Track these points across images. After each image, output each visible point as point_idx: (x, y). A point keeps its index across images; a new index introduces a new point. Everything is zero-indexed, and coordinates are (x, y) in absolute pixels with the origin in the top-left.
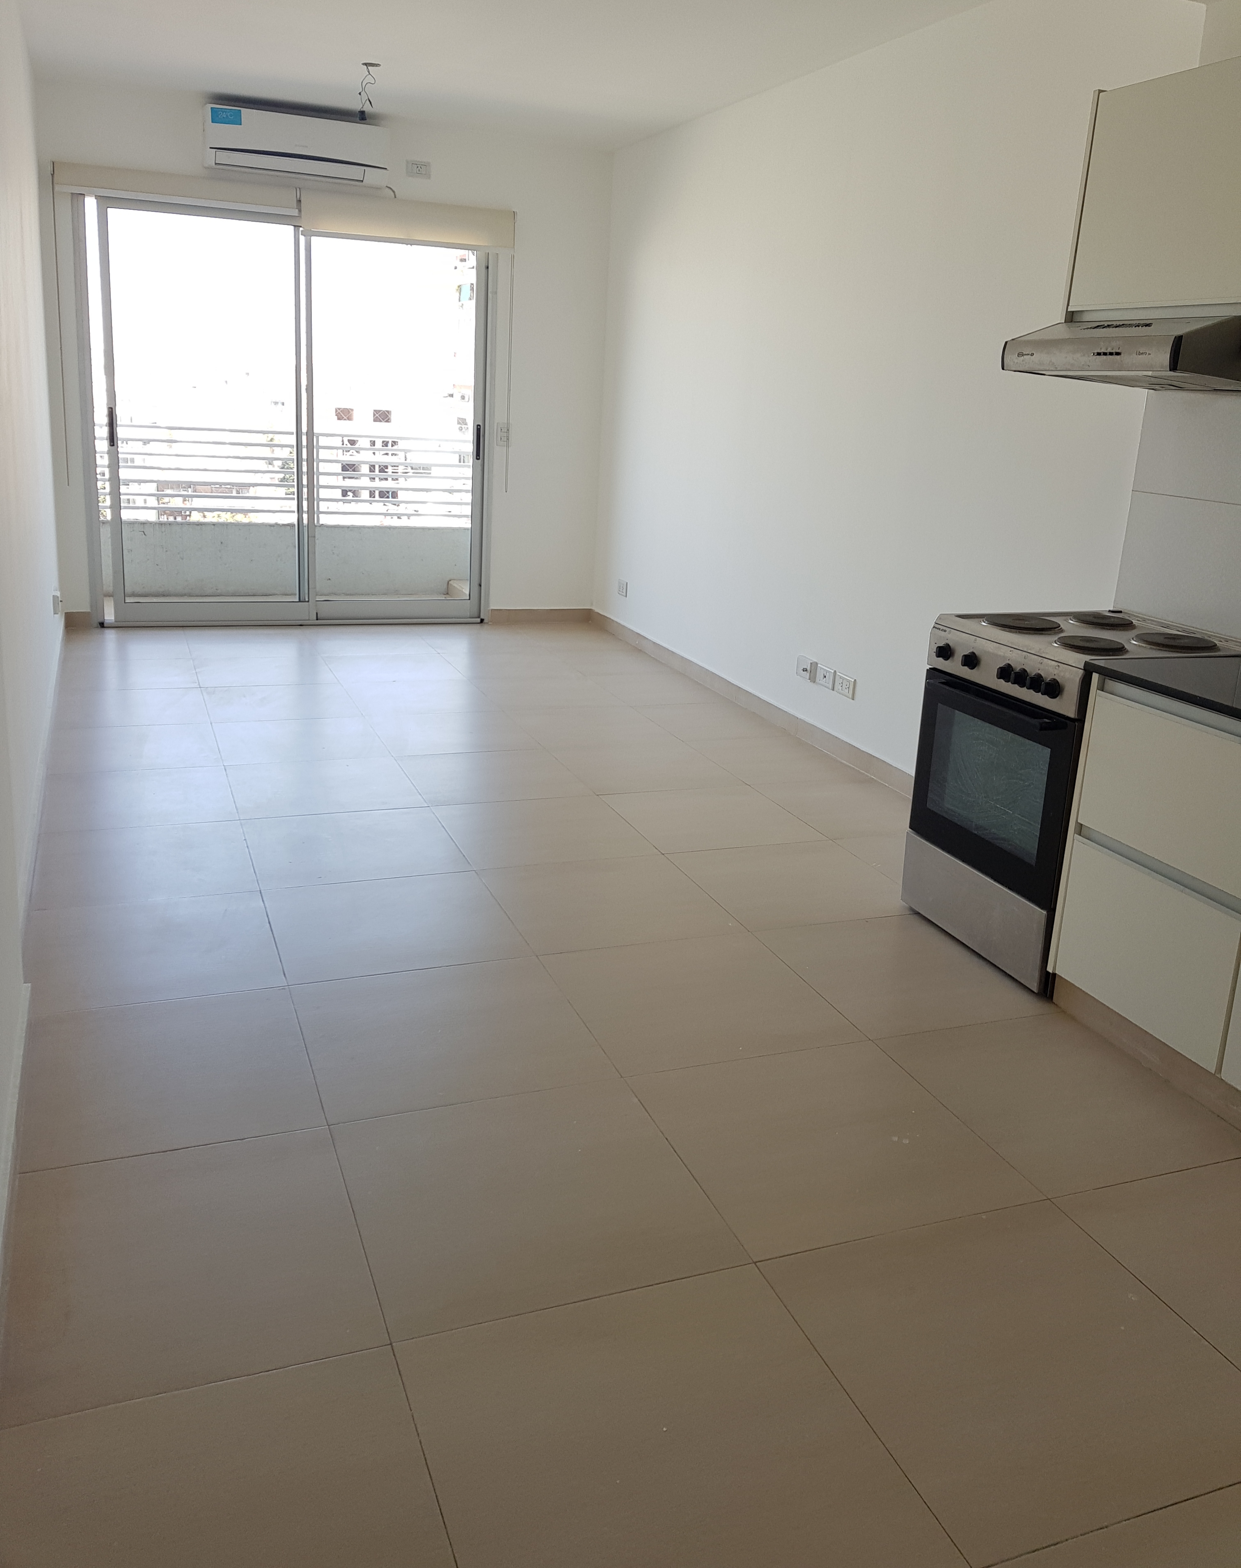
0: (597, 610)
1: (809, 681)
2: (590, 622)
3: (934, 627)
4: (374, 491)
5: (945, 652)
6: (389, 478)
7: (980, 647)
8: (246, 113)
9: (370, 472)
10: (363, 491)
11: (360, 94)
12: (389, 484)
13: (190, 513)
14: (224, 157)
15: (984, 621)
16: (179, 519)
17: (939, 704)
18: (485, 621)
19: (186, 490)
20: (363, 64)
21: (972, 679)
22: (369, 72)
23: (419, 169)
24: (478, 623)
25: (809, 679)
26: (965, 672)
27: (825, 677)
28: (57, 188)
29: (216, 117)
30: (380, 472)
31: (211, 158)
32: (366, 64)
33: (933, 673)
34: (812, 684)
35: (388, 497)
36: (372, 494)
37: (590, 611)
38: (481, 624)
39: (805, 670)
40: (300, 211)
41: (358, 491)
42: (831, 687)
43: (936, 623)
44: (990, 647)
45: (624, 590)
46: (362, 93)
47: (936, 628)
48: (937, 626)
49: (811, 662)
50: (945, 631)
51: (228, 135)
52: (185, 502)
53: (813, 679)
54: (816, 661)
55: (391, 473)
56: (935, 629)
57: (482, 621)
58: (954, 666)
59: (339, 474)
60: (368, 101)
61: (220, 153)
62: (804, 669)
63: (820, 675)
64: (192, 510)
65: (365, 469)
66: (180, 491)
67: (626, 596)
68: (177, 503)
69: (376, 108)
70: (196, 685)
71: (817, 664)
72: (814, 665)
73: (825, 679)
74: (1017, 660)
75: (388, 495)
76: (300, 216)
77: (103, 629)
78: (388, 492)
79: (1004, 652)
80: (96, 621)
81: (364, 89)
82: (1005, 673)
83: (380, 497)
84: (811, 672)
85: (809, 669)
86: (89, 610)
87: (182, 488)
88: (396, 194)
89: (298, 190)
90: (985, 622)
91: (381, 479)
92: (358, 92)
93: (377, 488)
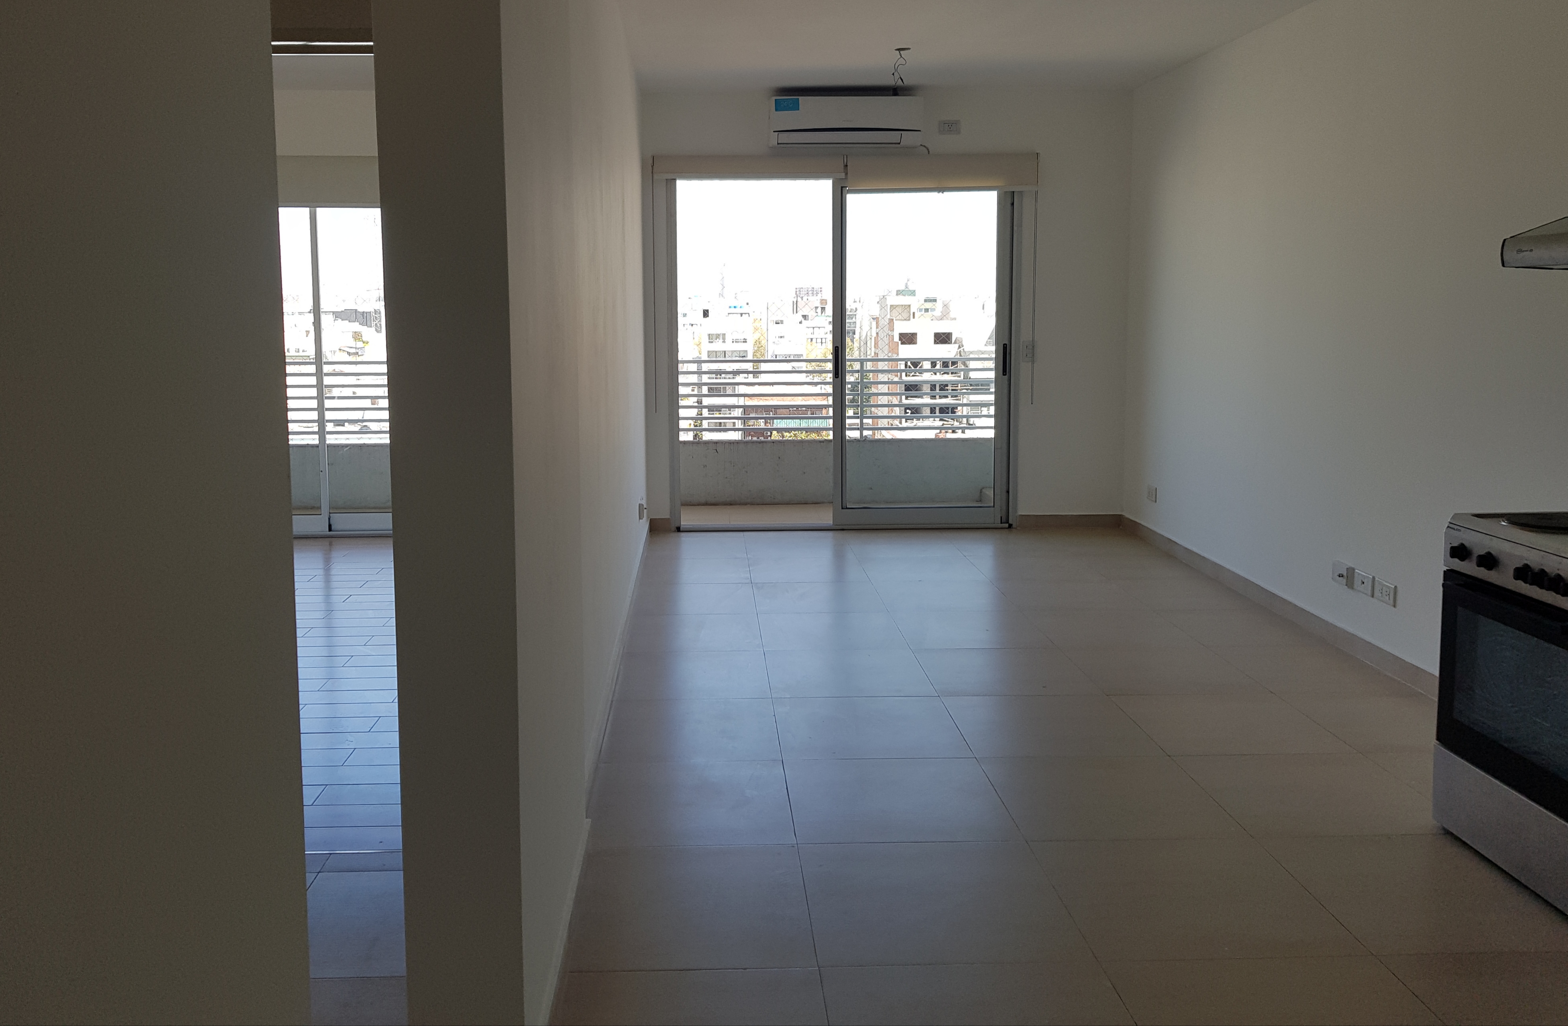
0: (1127, 515)
1: (1346, 587)
2: (1121, 527)
3: (1448, 527)
4: (935, 408)
5: (1459, 552)
6: (949, 396)
7: (1496, 546)
8: (802, 99)
9: (931, 391)
10: (924, 408)
11: (893, 74)
12: (949, 401)
13: (771, 433)
14: (785, 138)
15: (1504, 520)
16: (762, 438)
17: (1459, 608)
18: (1014, 526)
19: (768, 414)
20: (896, 50)
21: (1490, 580)
22: (901, 56)
23: (950, 127)
24: (1006, 528)
25: (1346, 585)
26: (1481, 573)
27: (1363, 583)
28: (655, 177)
29: (779, 106)
30: (940, 390)
31: (774, 140)
32: (899, 50)
33: (1449, 575)
34: (1351, 591)
35: (948, 413)
36: (933, 411)
37: (1120, 517)
38: (1009, 529)
39: (1341, 576)
40: (846, 174)
41: (920, 408)
42: (1370, 593)
43: (1450, 523)
44: (1506, 547)
45: (1153, 495)
46: (895, 74)
47: (1451, 528)
48: (1451, 526)
49: (1348, 567)
50: (1459, 530)
51: (789, 119)
52: (767, 425)
53: (1350, 584)
54: (1353, 566)
55: (950, 391)
56: (1449, 528)
57: (1010, 526)
58: (1469, 568)
59: (903, 394)
60: (900, 80)
61: (781, 134)
62: (1340, 574)
63: (1357, 582)
64: (771, 430)
65: (926, 389)
66: (763, 415)
67: (1156, 502)
68: (761, 424)
69: (907, 82)
70: (748, 581)
71: (1354, 569)
72: (1351, 571)
73: (1363, 585)
74: (1535, 560)
75: (947, 411)
76: (846, 178)
77: (679, 533)
78: (948, 408)
79: (1520, 551)
80: (673, 526)
81: (896, 70)
82: (1524, 573)
83: (940, 413)
84: (1348, 577)
85: (1345, 574)
86: (668, 517)
87: (765, 412)
88: (930, 150)
89: (845, 157)
90: (1504, 522)
91: (941, 397)
92: (892, 73)
93: (938, 405)
